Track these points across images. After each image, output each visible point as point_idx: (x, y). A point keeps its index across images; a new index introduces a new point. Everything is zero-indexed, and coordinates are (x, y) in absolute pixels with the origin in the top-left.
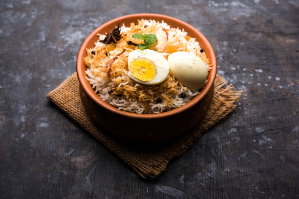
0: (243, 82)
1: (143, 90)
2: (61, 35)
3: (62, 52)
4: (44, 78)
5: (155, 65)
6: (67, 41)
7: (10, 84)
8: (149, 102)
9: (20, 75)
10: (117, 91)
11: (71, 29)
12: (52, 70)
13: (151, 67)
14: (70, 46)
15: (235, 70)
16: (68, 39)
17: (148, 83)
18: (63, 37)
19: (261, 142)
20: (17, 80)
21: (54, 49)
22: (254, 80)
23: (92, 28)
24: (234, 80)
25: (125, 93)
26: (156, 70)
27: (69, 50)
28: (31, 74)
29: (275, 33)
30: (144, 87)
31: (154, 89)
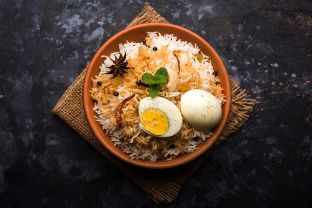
0: (257, 81)
2: (57, 21)
3: (61, 46)
4: (46, 83)
6: (65, 29)
7: (11, 92)
9: (19, 78)
11: (67, 11)
12: (53, 71)
14: (69, 37)
15: (249, 65)
16: (65, 26)
18: (59, 24)
19: (271, 155)
20: (18, 85)
21: (51, 41)
22: (269, 78)
23: (90, 8)
24: (248, 79)
26: (168, 123)
27: (68, 42)
28: (31, 77)
29: (296, 10)
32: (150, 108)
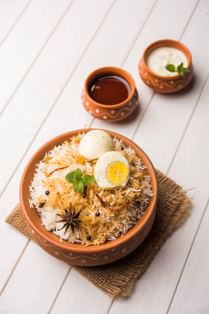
32: (106, 177)
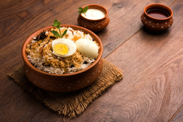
1: (63, 61)
5: (68, 46)
8: (66, 67)
10: (47, 63)
13: (65, 47)
17: (64, 56)
25: (52, 63)
26: (69, 48)
30: (63, 59)
31: (69, 59)
